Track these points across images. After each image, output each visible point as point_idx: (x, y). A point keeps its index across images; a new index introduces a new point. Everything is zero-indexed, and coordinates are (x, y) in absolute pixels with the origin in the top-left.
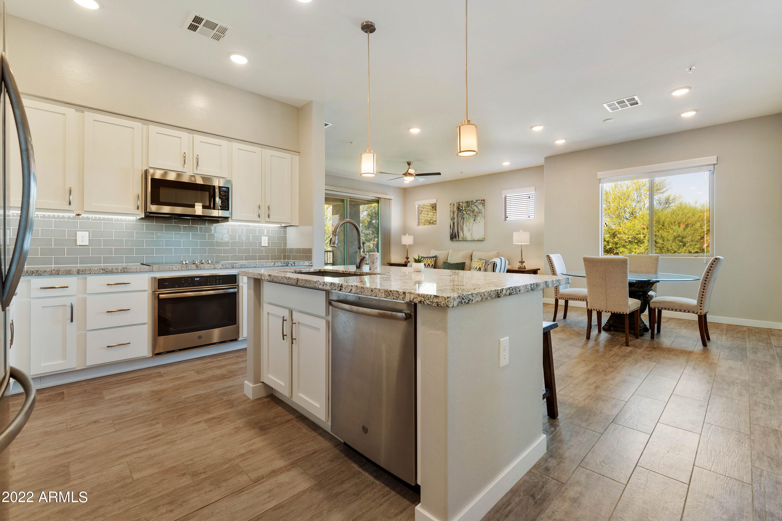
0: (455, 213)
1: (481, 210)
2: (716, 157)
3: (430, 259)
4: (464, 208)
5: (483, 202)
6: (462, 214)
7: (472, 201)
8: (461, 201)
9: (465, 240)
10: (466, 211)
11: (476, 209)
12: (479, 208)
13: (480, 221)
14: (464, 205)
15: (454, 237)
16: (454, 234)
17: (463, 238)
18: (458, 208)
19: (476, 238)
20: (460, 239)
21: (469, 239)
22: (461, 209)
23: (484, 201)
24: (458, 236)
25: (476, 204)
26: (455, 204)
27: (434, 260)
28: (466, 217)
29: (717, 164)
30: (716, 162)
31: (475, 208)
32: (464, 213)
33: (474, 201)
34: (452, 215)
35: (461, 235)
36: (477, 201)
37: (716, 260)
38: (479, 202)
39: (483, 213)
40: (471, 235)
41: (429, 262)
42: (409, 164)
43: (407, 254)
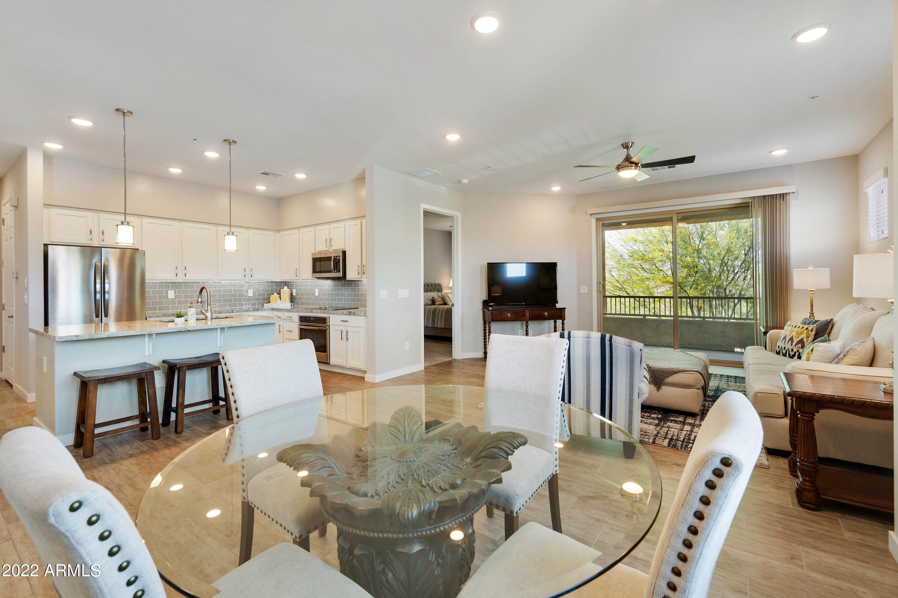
41: (794, 334)
42: (626, 146)
43: (812, 310)
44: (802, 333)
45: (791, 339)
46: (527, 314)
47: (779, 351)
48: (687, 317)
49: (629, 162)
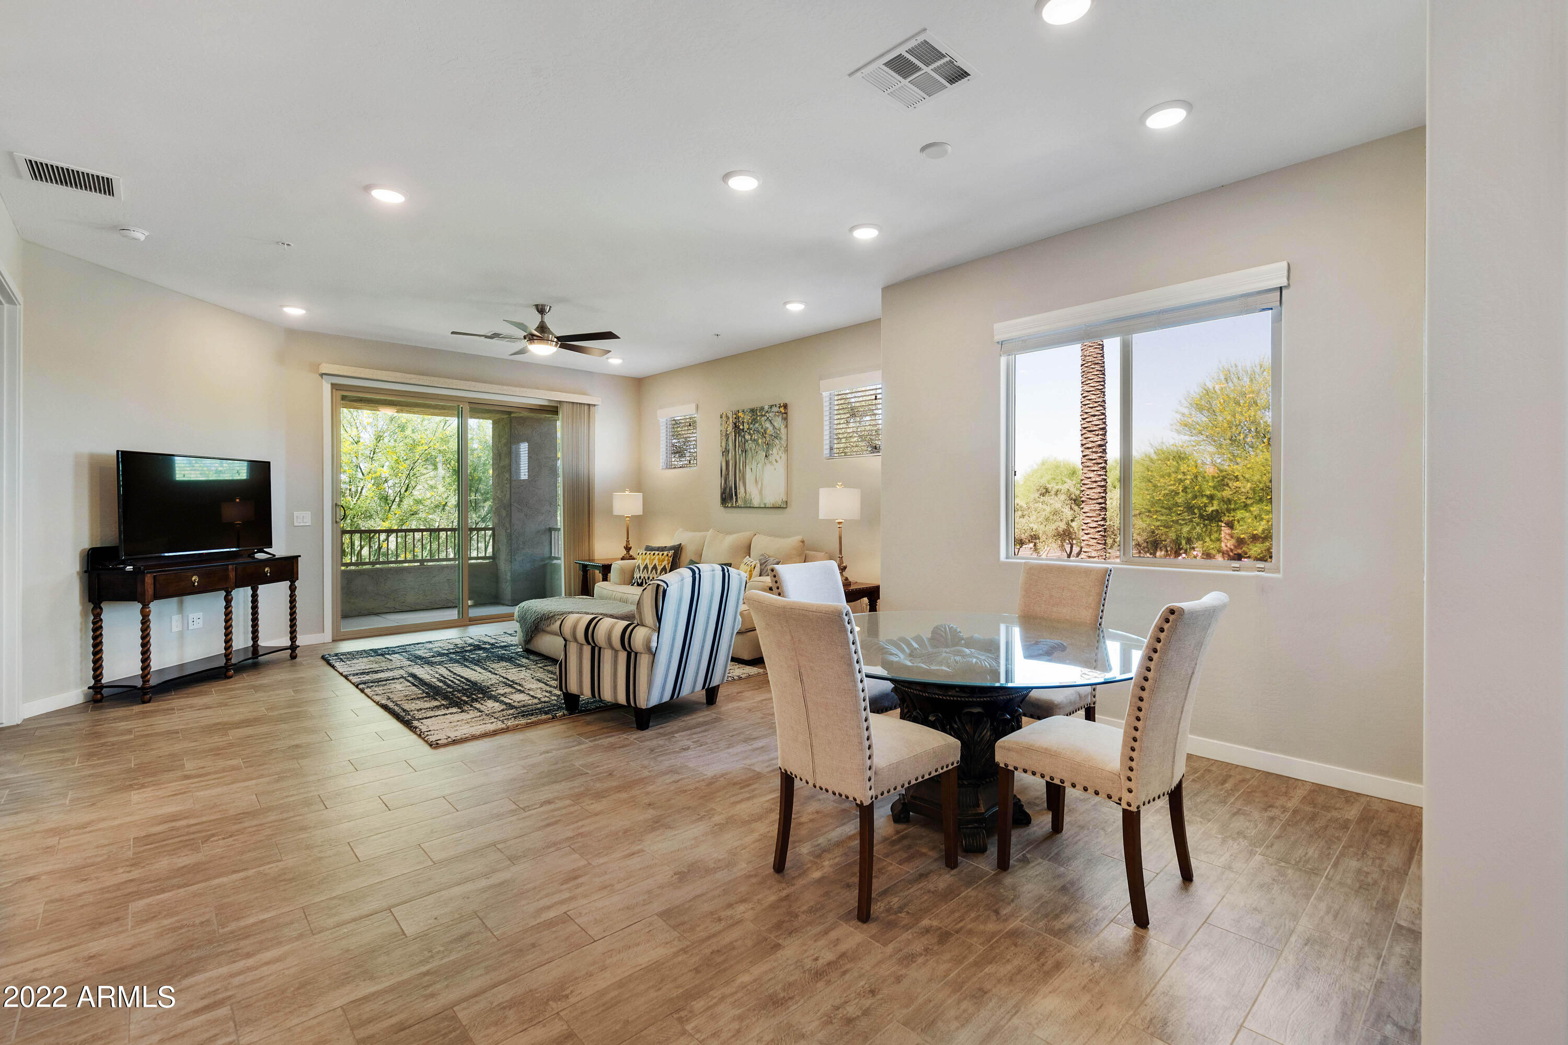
0: (730, 438)
1: (780, 430)
2: (1285, 264)
3: (661, 553)
4: (746, 426)
5: (782, 410)
6: (743, 440)
7: (762, 409)
8: (740, 408)
9: (749, 507)
10: (749, 434)
11: (770, 430)
12: (775, 424)
13: (778, 459)
14: (747, 418)
15: (728, 497)
16: (728, 490)
17: (745, 501)
18: (736, 426)
19: (770, 500)
20: (740, 503)
21: (756, 502)
22: (741, 427)
23: (785, 406)
24: (736, 495)
25: (770, 414)
26: (730, 415)
27: (670, 555)
28: (751, 448)
29: (1288, 286)
30: (1284, 282)
31: (768, 425)
32: (748, 437)
33: (766, 408)
34: (724, 444)
35: (741, 491)
36: (771, 407)
37: (1171, 618)
38: (775, 409)
39: (784, 437)
40: (761, 492)
41: (656, 562)
42: (541, 310)
43: (628, 538)
44: (663, 561)
45: (655, 568)
46: (232, 575)
47: (642, 583)
48: (447, 559)
49: (542, 333)
